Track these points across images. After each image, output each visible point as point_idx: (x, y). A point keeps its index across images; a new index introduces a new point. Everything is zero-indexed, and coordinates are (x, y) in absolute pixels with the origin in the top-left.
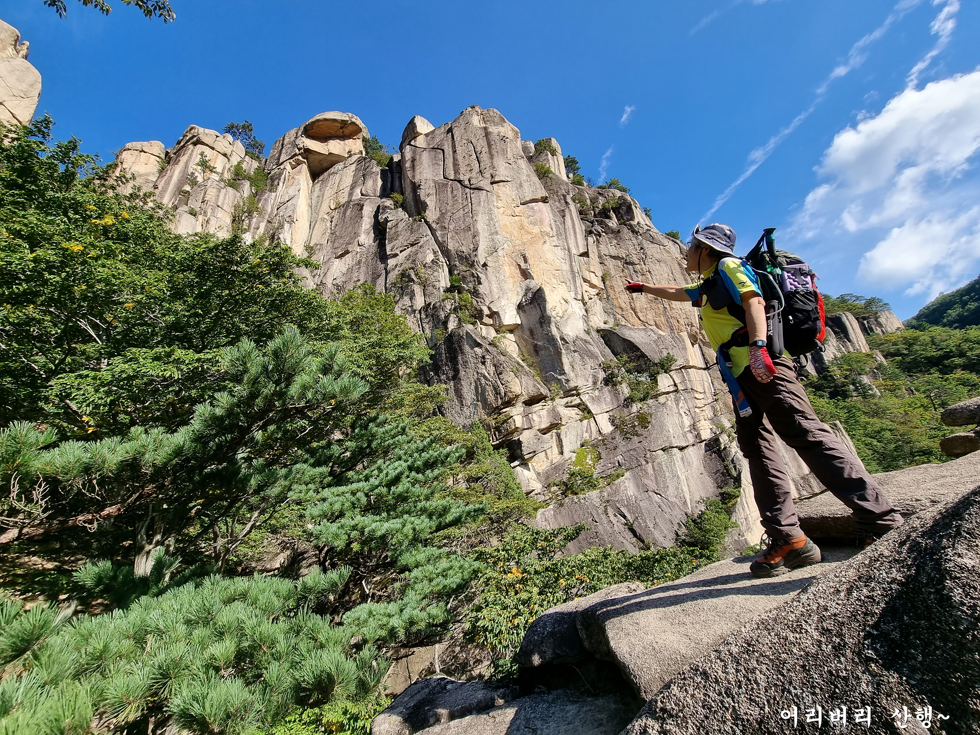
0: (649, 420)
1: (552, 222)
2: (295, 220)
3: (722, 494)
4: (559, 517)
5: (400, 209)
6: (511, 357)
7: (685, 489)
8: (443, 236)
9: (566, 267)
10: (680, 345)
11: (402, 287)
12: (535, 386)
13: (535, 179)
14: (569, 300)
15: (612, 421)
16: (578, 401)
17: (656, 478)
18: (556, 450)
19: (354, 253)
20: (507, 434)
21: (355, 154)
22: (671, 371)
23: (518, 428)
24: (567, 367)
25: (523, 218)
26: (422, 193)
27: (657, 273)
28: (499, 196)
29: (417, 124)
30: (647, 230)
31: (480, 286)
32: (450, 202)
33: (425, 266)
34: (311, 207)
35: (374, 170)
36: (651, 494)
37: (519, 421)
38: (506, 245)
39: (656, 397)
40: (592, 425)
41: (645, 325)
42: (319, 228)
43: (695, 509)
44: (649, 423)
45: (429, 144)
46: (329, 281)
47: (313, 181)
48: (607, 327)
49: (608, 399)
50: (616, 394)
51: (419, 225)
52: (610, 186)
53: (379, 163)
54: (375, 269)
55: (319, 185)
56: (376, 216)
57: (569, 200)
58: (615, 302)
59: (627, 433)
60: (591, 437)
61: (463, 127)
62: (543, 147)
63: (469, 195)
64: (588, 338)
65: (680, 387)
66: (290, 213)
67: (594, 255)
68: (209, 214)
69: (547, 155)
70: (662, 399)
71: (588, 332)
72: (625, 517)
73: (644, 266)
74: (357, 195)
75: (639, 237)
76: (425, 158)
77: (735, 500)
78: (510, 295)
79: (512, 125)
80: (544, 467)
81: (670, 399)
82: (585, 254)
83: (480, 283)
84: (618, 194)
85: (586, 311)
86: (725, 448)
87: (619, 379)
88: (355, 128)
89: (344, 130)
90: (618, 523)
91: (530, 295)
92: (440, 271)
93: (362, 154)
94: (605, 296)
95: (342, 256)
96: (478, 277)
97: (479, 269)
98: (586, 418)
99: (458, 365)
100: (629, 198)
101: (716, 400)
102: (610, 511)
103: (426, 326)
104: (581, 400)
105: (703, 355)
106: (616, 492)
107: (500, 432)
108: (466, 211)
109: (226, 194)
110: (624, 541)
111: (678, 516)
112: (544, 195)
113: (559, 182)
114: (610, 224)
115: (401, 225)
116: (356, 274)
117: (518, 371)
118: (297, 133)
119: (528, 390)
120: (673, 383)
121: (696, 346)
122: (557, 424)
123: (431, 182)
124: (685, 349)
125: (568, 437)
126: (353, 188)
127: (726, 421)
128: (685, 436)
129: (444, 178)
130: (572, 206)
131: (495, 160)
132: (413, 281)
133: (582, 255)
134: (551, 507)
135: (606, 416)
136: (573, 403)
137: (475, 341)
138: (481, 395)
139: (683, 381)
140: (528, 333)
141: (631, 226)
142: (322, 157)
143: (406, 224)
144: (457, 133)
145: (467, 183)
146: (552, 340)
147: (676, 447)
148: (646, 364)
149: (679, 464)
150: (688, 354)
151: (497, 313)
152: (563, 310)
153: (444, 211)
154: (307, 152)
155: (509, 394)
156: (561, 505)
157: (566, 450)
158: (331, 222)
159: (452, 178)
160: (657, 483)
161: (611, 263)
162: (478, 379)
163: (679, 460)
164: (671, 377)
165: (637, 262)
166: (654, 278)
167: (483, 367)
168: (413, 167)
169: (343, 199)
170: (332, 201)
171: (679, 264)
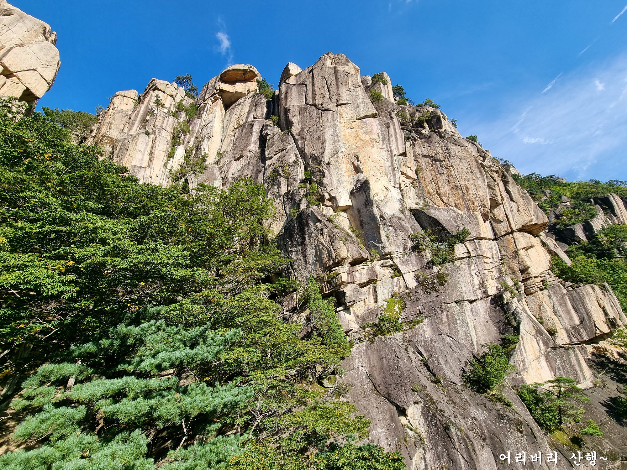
0: (446, 279)
1: (379, 131)
2: (211, 136)
3: (503, 339)
4: (369, 352)
5: (276, 126)
6: (342, 230)
7: (473, 333)
8: (302, 144)
9: (388, 164)
10: (474, 222)
11: (273, 179)
12: (358, 251)
13: (369, 102)
14: (389, 188)
15: (417, 278)
16: (391, 263)
17: (449, 324)
18: (372, 299)
19: (246, 157)
20: (336, 286)
21: (252, 91)
22: (465, 241)
23: (344, 282)
24: (383, 238)
25: (358, 130)
26: (290, 115)
27: (458, 167)
28: (341, 115)
29: (290, 68)
30: (452, 135)
31: (324, 179)
32: (308, 120)
33: (289, 165)
34: (223, 127)
35: (262, 101)
36: (444, 336)
37: (344, 277)
38: (344, 149)
39: (453, 261)
40: (401, 281)
41: (447, 206)
42: (227, 140)
43: (480, 350)
44: (445, 281)
45: (297, 82)
46: (230, 176)
47: (226, 111)
48: (417, 207)
49: (415, 262)
50: (421, 259)
51: (287, 137)
52: (425, 104)
53: (266, 97)
54: (258, 167)
55: (229, 113)
56: (261, 132)
57: (393, 115)
58: (425, 189)
59: (428, 288)
60: (399, 290)
61: (320, 68)
62: (378, 79)
63: (320, 114)
64: (402, 216)
65: (473, 254)
66: (209, 132)
67: (410, 155)
68: (157, 134)
69: (380, 84)
70: (457, 263)
71: (402, 212)
72: (421, 355)
73: (448, 162)
74: (251, 118)
75: (446, 141)
76: (294, 91)
77: (514, 345)
78: (345, 185)
79: (354, 64)
80: (362, 312)
81: (463, 263)
82: (404, 154)
83: (324, 176)
84: (431, 109)
85: (402, 195)
86: (507, 303)
87: (424, 247)
88: (252, 74)
89: (245, 76)
90: (416, 359)
91: (359, 185)
92: (299, 168)
93: (256, 91)
94: (418, 184)
95: (238, 159)
96: (323, 173)
97: (325, 167)
98: (396, 276)
99: (305, 235)
100: (439, 113)
101: (502, 264)
102: (410, 350)
103: (287, 207)
104: (394, 262)
105: (493, 229)
106: (416, 334)
107: (331, 284)
108: (318, 126)
109: (168, 121)
110: (420, 374)
111: (466, 355)
112: (374, 113)
113: (387, 103)
114: (424, 132)
115: (276, 137)
116: (246, 171)
117: (346, 240)
118: (216, 80)
119: (353, 255)
120: (467, 251)
121: (488, 222)
122: (374, 280)
123: (296, 107)
124: (478, 224)
125: (381, 290)
126: (249, 113)
127: (510, 280)
128: (474, 292)
129: (306, 104)
130: (395, 120)
131: (340, 89)
132: (280, 175)
133: (401, 155)
134: (364, 343)
135: (412, 275)
136: (387, 265)
137: (317, 218)
138: (319, 257)
139: (475, 249)
140: (356, 212)
141: (439, 132)
142: (231, 94)
143: (279, 136)
144: (316, 72)
145: (320, 106)
146: (373, 217)
147: (467, 300)
148: (446, 235)
149: (468, 314)
150: (481, 228)
151: (335, 198)
152: (385, 195)
153: (303, 127)
154: (221, 92)
155: (338, 257)
156: (372, 342)
157: (380, 299)
158: (234, 137)
159: (311, 103)
160: (450, 329)
161: (423, 161)
162: (318, 245)
163: (469, 310)
164: (466, 246)
165: (442, 159)
166: (456, 171)
167: (322, 237)
168: (286, 97)
169: (242, 122)
170: (236, 123)
171: (476, 160)
